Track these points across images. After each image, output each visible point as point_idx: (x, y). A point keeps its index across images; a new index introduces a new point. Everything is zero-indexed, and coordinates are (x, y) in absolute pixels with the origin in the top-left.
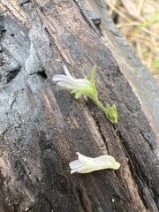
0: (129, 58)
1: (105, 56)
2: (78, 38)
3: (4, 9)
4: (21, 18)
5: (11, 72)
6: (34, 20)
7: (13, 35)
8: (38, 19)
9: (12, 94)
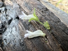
0: (53, 8)
1: (40, 6)
2: (29, 3)
3: (6, 3)
4: (11, 4)
5: (9, 21)
6: (14, 2)
7: (9, 10)
8: (15, 2)
9: (11, 29)
